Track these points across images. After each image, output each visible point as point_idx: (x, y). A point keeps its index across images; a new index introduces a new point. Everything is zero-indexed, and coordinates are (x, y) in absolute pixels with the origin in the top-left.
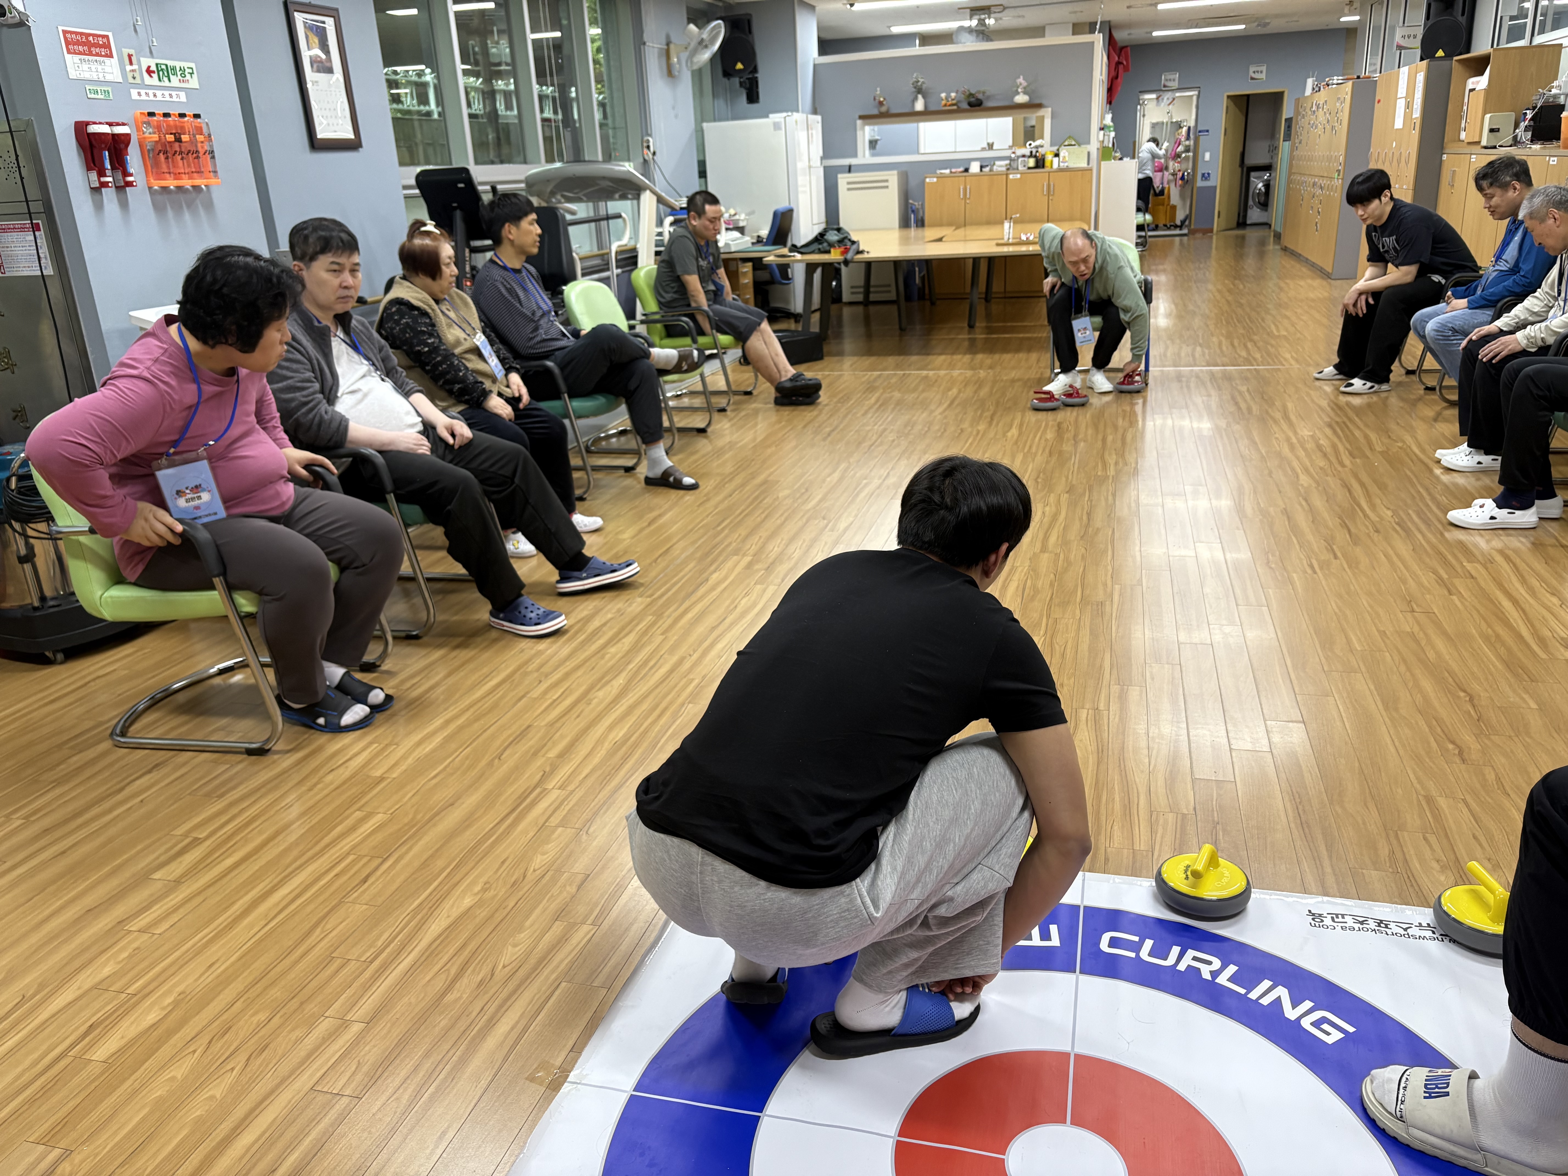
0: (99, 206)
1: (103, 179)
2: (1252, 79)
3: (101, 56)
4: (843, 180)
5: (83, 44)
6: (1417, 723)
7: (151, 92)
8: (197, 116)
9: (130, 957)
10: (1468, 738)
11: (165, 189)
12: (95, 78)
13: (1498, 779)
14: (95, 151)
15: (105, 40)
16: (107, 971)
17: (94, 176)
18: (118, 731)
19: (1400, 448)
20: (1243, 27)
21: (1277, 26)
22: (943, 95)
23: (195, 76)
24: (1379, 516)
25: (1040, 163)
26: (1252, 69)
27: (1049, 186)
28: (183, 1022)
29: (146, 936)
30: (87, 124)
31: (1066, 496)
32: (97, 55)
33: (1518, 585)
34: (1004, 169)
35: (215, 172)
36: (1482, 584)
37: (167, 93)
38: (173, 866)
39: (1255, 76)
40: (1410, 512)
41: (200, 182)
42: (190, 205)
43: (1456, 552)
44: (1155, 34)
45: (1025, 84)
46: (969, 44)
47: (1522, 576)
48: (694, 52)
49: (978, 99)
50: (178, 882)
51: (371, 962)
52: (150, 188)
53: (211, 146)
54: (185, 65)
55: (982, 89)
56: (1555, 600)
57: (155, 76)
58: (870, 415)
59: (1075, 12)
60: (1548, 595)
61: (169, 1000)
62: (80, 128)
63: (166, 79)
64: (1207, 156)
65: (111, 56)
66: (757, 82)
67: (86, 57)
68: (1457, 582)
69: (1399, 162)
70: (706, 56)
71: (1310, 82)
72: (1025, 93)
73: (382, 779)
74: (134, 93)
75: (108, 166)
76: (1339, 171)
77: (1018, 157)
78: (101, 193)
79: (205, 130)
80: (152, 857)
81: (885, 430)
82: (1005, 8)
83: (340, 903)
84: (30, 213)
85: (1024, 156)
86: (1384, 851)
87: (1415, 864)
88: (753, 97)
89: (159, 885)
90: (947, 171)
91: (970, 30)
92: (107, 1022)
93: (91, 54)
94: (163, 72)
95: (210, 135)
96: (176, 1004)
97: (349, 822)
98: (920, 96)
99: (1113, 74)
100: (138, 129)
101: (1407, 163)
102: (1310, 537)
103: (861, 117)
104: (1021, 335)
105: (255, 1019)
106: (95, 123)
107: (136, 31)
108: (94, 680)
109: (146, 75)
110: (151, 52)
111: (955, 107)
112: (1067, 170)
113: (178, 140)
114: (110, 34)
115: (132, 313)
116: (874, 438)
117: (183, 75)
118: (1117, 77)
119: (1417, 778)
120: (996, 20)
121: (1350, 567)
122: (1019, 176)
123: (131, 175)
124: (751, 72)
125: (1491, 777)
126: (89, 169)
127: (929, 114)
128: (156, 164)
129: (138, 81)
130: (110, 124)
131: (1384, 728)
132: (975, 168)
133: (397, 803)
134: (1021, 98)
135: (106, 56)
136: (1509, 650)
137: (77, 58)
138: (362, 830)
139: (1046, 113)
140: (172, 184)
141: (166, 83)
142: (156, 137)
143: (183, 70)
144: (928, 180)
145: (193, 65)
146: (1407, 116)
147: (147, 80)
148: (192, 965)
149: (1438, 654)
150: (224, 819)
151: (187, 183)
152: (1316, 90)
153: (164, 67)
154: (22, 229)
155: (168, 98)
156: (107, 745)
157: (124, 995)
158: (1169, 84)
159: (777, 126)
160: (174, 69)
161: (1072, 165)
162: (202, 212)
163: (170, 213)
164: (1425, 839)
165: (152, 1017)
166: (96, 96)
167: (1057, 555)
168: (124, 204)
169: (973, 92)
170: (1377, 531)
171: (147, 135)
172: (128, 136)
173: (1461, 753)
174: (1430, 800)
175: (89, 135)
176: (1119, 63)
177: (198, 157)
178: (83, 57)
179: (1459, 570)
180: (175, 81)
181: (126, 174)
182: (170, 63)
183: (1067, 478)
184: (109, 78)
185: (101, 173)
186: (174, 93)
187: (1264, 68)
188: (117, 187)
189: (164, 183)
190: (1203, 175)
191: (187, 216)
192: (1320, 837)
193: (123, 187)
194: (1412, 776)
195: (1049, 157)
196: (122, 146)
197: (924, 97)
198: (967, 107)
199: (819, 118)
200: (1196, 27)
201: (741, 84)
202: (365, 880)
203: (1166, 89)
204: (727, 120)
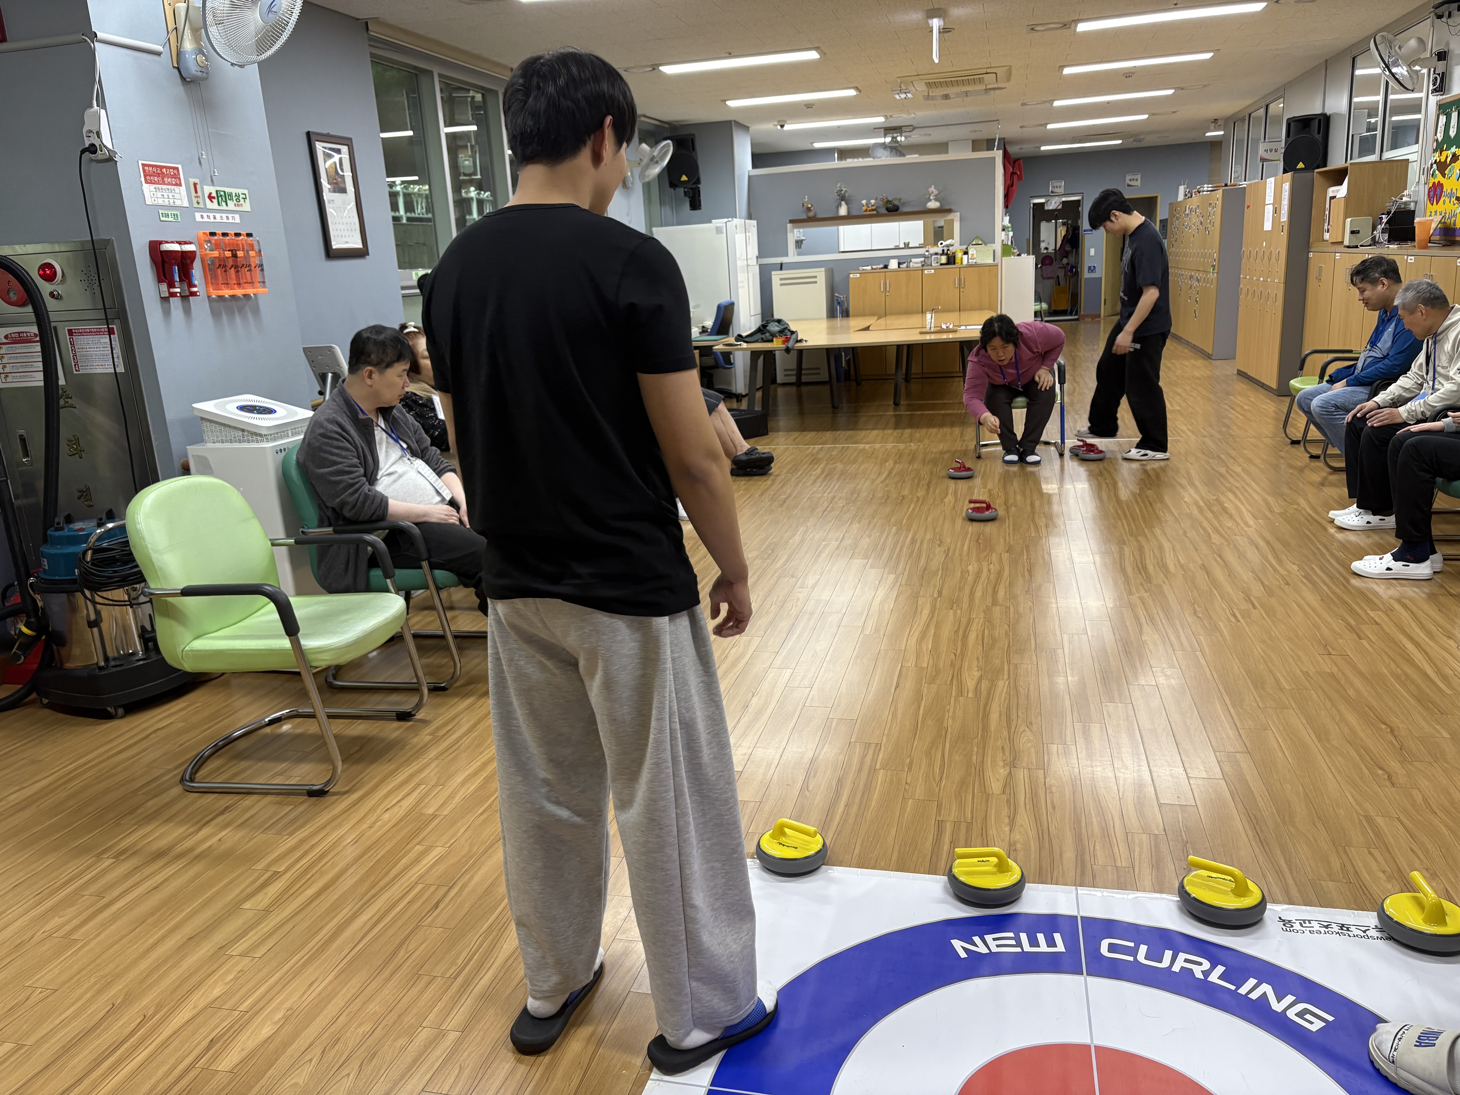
0: (167, 313)
1: (172, 290)
2: (1129, 185)
3: (172, 185)
4: (776, 277)
5: (158, 175)
6: (1348, 752)
7: (211, 215)
8: (249, 235)
9: (236, 979)
10: (1394, 766)
11: (221, 298)
12: (167, 203)
13: (1425, 800)
14: (166, 265)
15: (176, 172)
16: (217, 992)
17: (164, 287)
18: (187, 778)
19: (1296, 510)
20: (1120, 142)
21: (1150, 140)
22: (864, 202)
23: (247, 201)
24: (1286, 570)
25: (951, 260)
26: (1128, 177)
27: (960, 279)
28: (295, 1036)
29: (247, 960)
30: (161, 243)
31: (1007, 555)
32: (169, 184)
33: (1418, 630)
34: (920, 265)
35: (264, 282)
36: (1385, 627)
37: (224, 216)
38: (260, 896)
39: (1131, 183)
40: (1314, 566)
41: (250, 291)
42: (241, 310)
43: (1359, 601)
44: (1043, 148)
45: (936, 192)
46: (885, 159)
47: (1420, 622)
48: (647, 167)
49: (894, 205)
50: (267, 911)
51: (456, 978)
52: (209, 297)
53: (261, 260)
54: (240, 191)
55: (899, 197)
56: (1451, 642)
57: (215, 201)
58: (818, 484)
59: (975, 131)
60: (1445, 638)
61: (279, 1015)
62: (154, 247)
63: (224, 204)
64: (1092, 252)
65: (180, 185)
66: (699, 191)
67: (160, 186)
68: (1364, 627)
69: (1270, 259)
70: (656, 170)
71: (1182, 189)
72: (936, 200)
73: (434, 816)
74: (198, 216)
75: (177, 278)
76: (1214, 266)
77: (932, 255)
78: (169, 302)
79: (256, 247)
80: (237, 891)
81: (834, 497)
82: (914, 128)
83: (417, 927)
84: (107, 319)
85: (936, 254)
86: (1336, 864)
87: (1365, 876)
88: (695, 204)
89: (250, 914)
90: (869, 268)
91: (884, 146)
92: (226, 1037)
93: (164, 183)
94: (222, 197)
95: (260, 251)
96: (286, 1019)
97: (412, 855)
98: (843, 203)
99: (1009, 182)
100: (201, 246)
101: (1277, 260)
102: (1229, 589)
103: (791, 222)
104: (943, 412)
105: (360, 1031)
106: (167, 242)
107: (200, 163)
108: (155, 732)
109: (207, 200)
110: (212, 181)
111: (875, 212)
112: (976, 265)
113: (235, 256)
114: (180, 167)
115: (194, 405)
116: (826, 504)
117: (238, 200)
118: (1012, 185)
119: (1356, 800)
120: (906, 137)
121: (1268, 615)
122: (933, 271)
123: (195, 286)
124: (695, 183)
125: (1419, 798)
126: (160, 281)
127: (851, 218)
128: (215, 277)
129: (201, 205)
130: (180, 243)
131: (1319, 757)
132: (893, 264)
133: (452, 837)
134: (933, 205)
135: (176, 185)
136: (1417, 686)
137: (152, 187)
138: (424, 862)
139: (956, 217)
140: (227, 293)
141: (224, 207)
142: (216, 253)
143: (237, 196)
144: (851, 276)
145: (246, 191)
146: (1275, 220)
147: (209, 205)
148: (293, 985)
149: (1357, 691)
150: (297, 854)
151: (239, 292)
152: (1188, 196)
153: (222, 193)
154: (98, 332)
155: (225, 220)
156: (178, 790)
157: (237, 1013)
158: (1056, 190)
159: (719, 230)
160: (230, 195)
161: (979, 261)
162: (250, 315)
163: (225, 318)
164: (1370, 853)
165: (266, 1031)
166: (167, 219)
167: (1008, 608)
168: (187, 311)
169: (890, 199)
170: (1288, 584)
171: (208, 252)
172: (194, 252)
173: (1390, 777)
174: (1369, 819)
175: (162, 252)
176: (1013, 173)
177: (250, 270)
178: (157, 186)
179: (1365, 617)
180: (231, 205)
181: (191, 285)
182: (228, 190)
183: (1005, 539)
184: (178, 203)
185: (171, 285)
186: (230, 216)
187: (1139, 177)
188: (181, 296)
189: (221, 293)
190: (1090, 268)
191: (238, 319)
192: (1279, 853)
193: (186, 297)
194: (1350, 798)
195: (959, 255)
196: (189, 261)
197: (847, 204)
198: (886, 212)
199: (754, 222)
200: (1080, 142)
201: (685, 193)
202: (436, 905)
203: (1053, 194)
204: (673, 225)
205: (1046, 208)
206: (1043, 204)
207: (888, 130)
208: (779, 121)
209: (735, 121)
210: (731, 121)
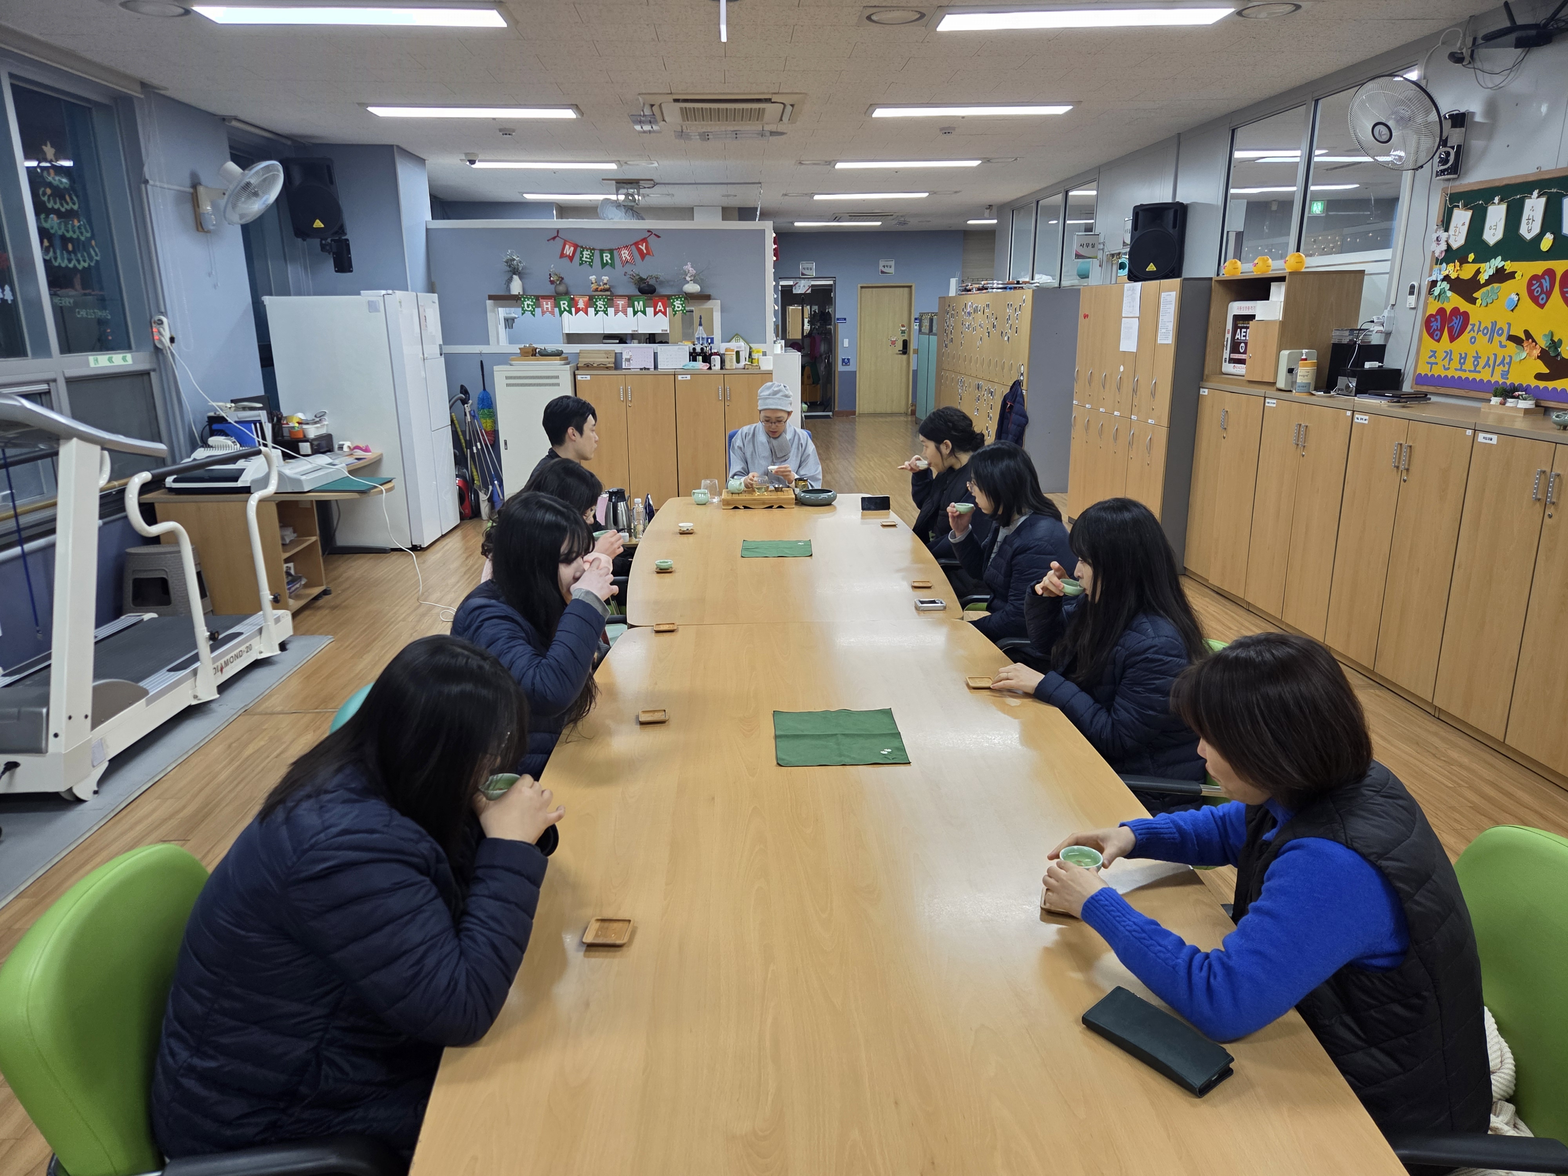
2: (882, 272)
4: (500, 373)
20: (879, 224)
21: (914, 224)
22: (593, 278)
26: (882, 263)
27: (726, 389)
39: (885, 270)
44: (797, 224)
45: (692, 271)
46: (619, 221)
48: (237, 200)
49: (650, 286)
59: (728, 196)
64: (846, 343)
66: (348, 245)
70: (261, 203)
71: (953, 282)
72: (694, 282)
82: (654, 184)
88: (343, 264)
91: (617, 204)
103: (488, 297)
111: (610, 293)
120: (644, 195)
122: (691, 376)
124: (336, 233)
134: (691, 288)
139: (715, 305)
146: (1146, 340)
158: (805, 272)
159: (372, 308)
187: (892, 263)
190: (843, 360)
199: (435, 297)
201: (323, 248)
203: (804, 277)
204: (309, 295)
205: (795, 292)
206: (791, 286)
207: (622, 183)
208: (466, 154)
209: (398, 146)
210: (392, 146)
